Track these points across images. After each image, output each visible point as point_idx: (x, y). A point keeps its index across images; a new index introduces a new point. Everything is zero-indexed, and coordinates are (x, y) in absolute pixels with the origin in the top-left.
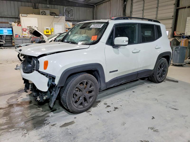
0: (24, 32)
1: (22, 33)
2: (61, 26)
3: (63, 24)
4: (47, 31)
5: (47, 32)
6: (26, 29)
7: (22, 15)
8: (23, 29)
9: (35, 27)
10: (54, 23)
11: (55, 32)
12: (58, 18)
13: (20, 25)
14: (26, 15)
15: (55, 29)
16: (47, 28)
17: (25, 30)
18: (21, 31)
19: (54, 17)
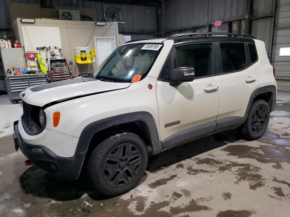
0: (30, 61)
1: (26, 63)
2: (110, 44)
3: (113, 38)
4: (84, 56)
5: (82, 59)
6: (34, 54)
7: (23, 20)
8: (28, 54)
9: (56, 48)
10: (95, 38)
11: (98, 57)
12: (104, 27)
13: (19, 46)
14: (33, 21)
15: (97, 50)
16: (83, 49)
17: (32, 56)
18: (22, 58)
19: (96, 24)
